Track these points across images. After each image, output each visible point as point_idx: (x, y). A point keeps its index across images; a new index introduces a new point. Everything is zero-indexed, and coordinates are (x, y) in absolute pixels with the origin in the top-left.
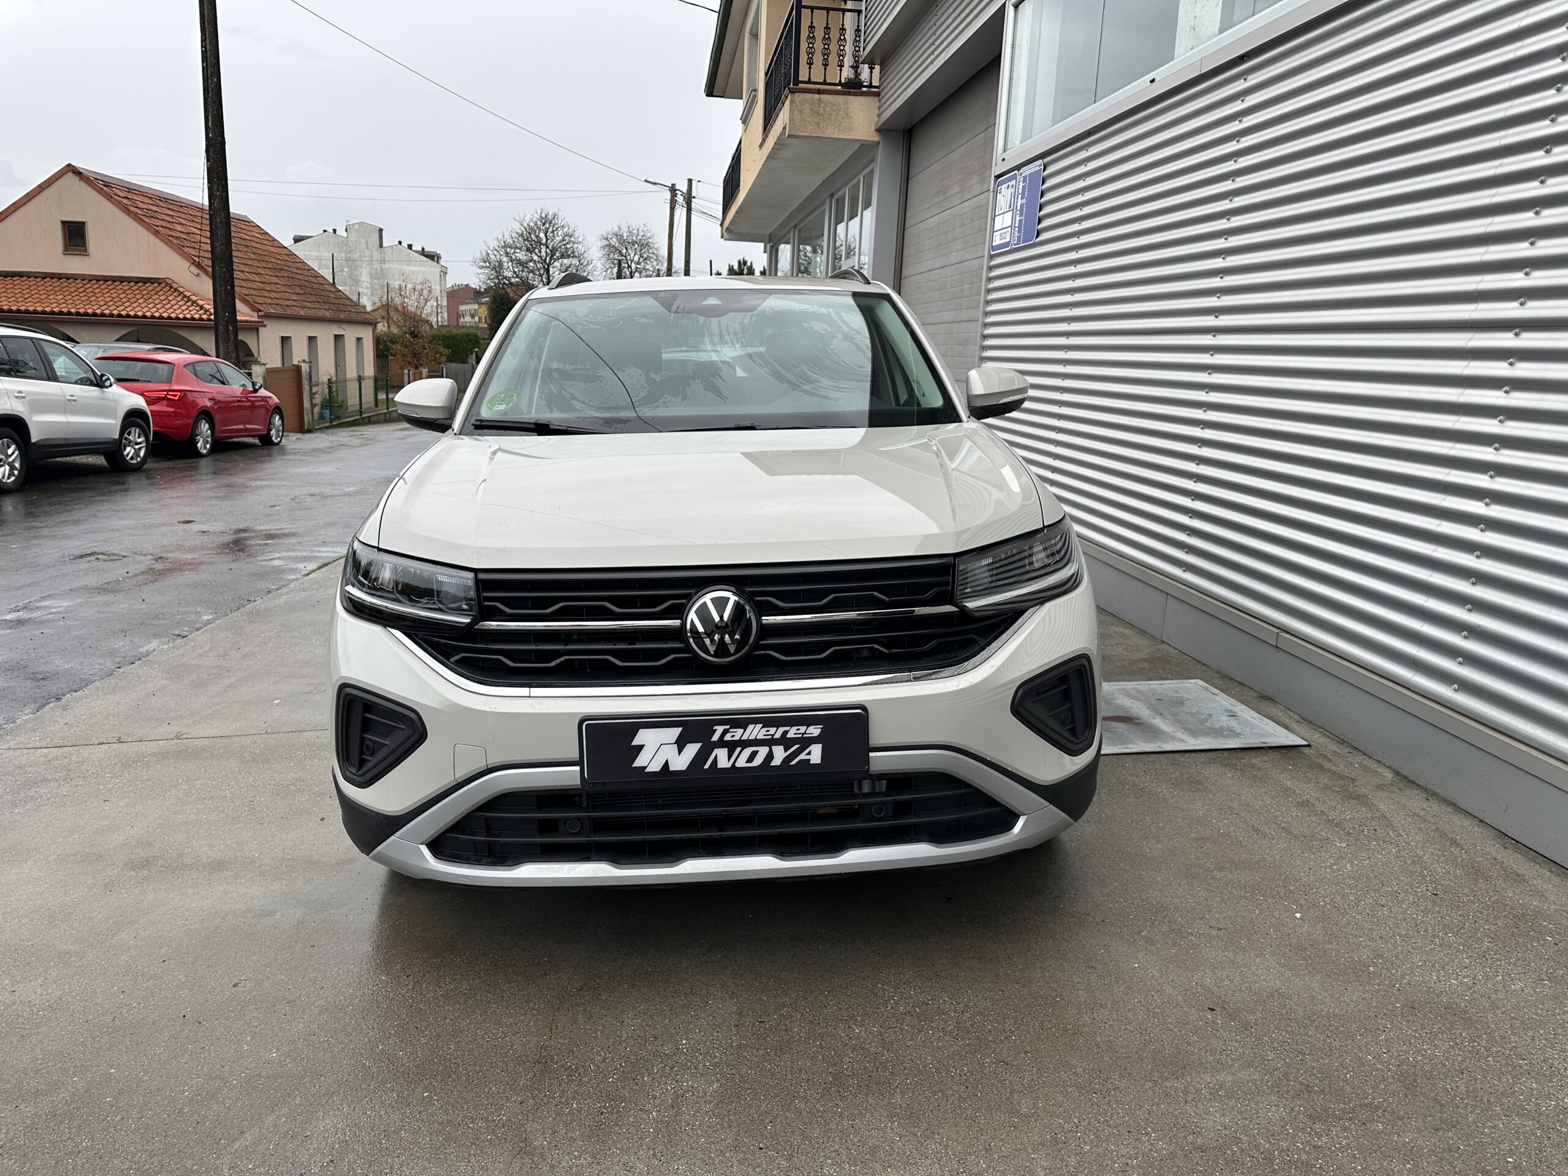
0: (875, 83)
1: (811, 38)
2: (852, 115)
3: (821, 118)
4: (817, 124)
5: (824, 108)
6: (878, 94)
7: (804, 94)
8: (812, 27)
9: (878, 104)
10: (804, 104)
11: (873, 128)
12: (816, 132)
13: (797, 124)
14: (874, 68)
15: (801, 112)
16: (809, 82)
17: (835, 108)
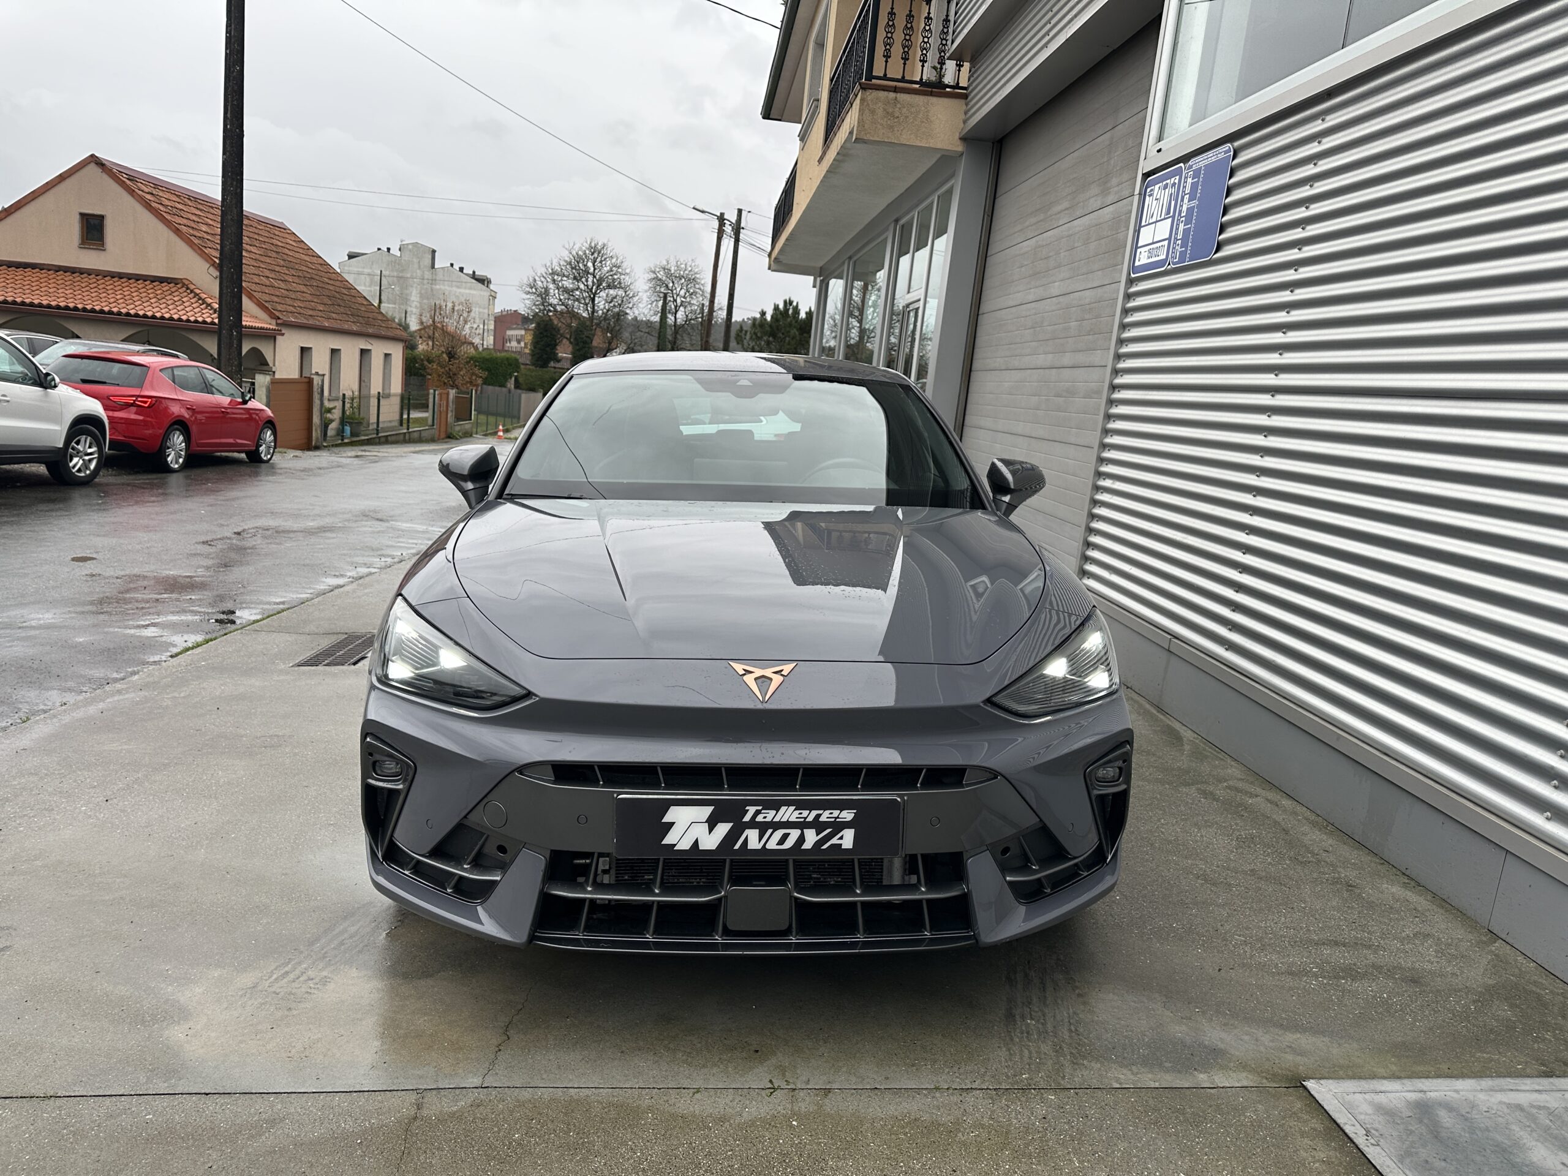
0: (963, 83)
1: (891, 27)
2: (932, 119)
3: (896, 120)
4: (891, 127)
5: (900, 109)
6: (965, 97)
7: (878, 92)
8: (892, 13)
9: (964, 107)
10: (876, 103)
11: (957, 136)
12: (888, 138)
13: (866, 126)
14: (962, 66)
15: (873, 112)
16: (885, 77)
17: (913, 110)
